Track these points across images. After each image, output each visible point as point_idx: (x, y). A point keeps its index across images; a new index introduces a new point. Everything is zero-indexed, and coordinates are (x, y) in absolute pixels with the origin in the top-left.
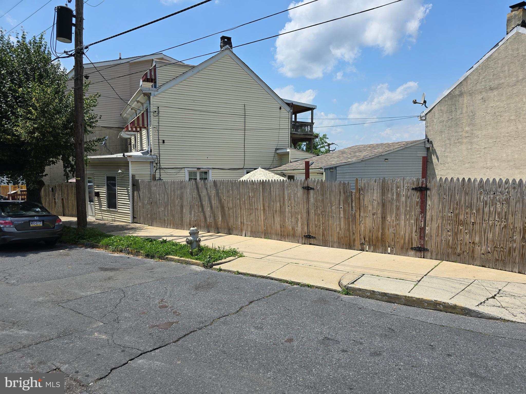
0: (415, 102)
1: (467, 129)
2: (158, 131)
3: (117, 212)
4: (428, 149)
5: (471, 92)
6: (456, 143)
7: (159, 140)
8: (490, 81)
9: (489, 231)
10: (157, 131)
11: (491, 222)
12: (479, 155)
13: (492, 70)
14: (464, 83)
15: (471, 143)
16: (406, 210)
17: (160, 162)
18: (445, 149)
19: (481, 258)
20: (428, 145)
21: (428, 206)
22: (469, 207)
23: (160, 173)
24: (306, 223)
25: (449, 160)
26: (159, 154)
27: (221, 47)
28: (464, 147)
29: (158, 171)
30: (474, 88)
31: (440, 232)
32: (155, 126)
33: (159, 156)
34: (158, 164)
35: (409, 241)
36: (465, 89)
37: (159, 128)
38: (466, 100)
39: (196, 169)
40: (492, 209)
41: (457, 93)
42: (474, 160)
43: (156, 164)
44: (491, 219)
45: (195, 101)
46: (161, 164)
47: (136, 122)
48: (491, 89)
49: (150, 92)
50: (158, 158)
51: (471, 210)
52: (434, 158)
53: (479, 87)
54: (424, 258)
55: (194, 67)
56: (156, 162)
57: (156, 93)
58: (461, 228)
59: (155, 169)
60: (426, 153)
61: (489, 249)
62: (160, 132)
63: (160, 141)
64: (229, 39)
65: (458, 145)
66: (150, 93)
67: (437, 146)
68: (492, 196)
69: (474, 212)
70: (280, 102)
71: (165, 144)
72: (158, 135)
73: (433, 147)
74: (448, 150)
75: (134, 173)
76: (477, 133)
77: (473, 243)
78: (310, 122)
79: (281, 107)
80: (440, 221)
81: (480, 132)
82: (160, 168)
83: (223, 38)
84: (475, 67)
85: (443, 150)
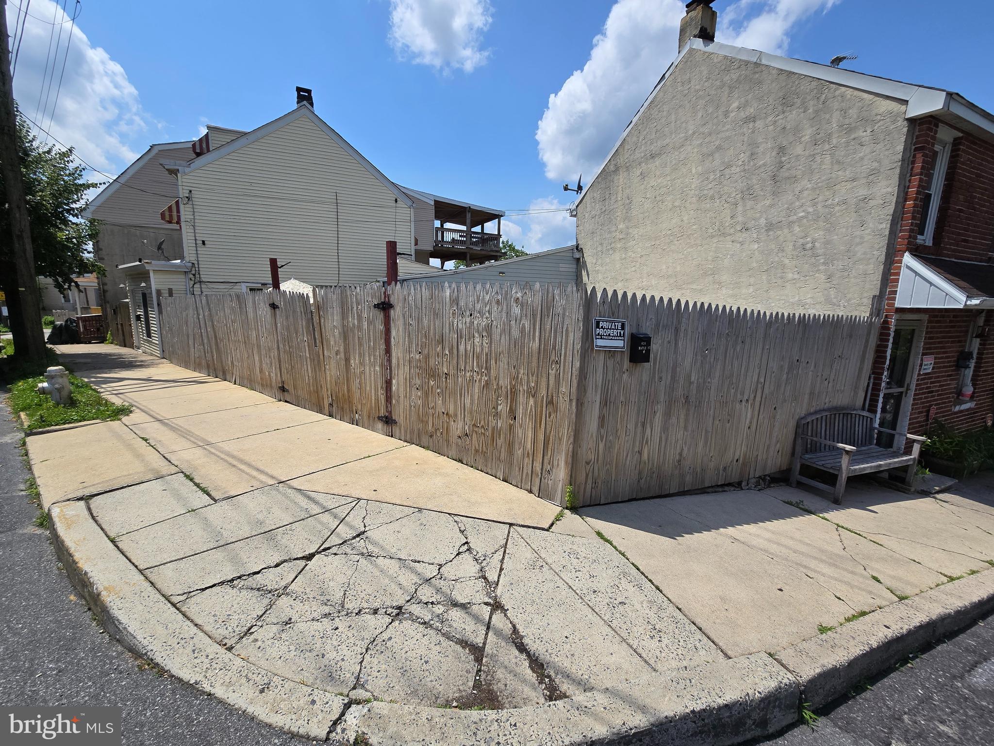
0: (566, 188)
1: (621, 226)
2: (194, 226)
3: (151, 342)
4: (578, 259)
5: (628, 164)
6: (608, 250)
7: (196, 240)
8: (652, 144)
9: (466, 393)
10: (192, 227)
11: (468, 374)
12: (633, 269)
13: (655, 124)
14: (621, 150)
15: (626, 249)
16: (369, 347)
17: (199, 274)
18: (597, 260)
19: (457, 444)
20: (577, 255)
21: (392, 339)
22: (440, 343)
23: (201, 288)
24: (278, 366)
25: (600, 276)
26: (198, 261)
27: (298, 103)
28: (617, 256)
29: (197, 286)
30: (632, 157)
31: (408, 389)
32: (189, 220)
33: (198, 264)
34: (197, 276)
35: (375, 403)
36: (622, 160)
37: (194, 222)
38: (621, 179)
39: (260, 285)
40: (469, 348)
41: (612, 168)
42: (628, 277)
43: (194, 275)
44: (467, 368)
45: (253, 185)
46: (202, 276)
47: (167, 214)
48: (653, 157)
49: (177, 167)
50: (196, 266)
51: (443, 349)
52: (584, 273)
53: (638, 155)
54: (392, 436)
55: (246, 134)
56: (193, 272)
57: (187, 170)
58: (432, 383)
59: (192, 283)
60: (575, 266)
61: (467, 428)
62: (196, 228)
63: (198, 242)
64: (309, 92)
65: (611, 252)
66: (178, 170)
67: (589, 259)
68: (468, 320)
69: (447, 352)
70: (396, 192)
71: (207, 246)
72: (195, 233)
73: (583, 257)
74: (600, 261)
75: (160, 287)
76: (634, 233)
77: (447, 414)
78: (496, 233)
79: (396, 199)
80: (407, 368)
81: (636, 230)
82: (200, 282)
83: (299, 90)
84: (635, 120)
85: (594, 261)
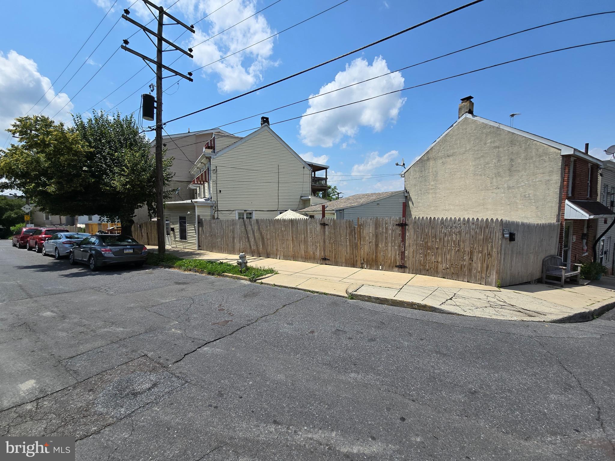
0: (397, 165)
1: (432, 183)
2: (216, 183)
3: (187, 242)
4: (406, 197)
5: (435, 158)
6: (425, 193)
7: (217, 190)
8: (447, 151)
9: (448, 254)
10: (215, 184)
11: (449, 247)
12: (440, 202)
13: (449, 143)
14: (430, 152)
15: (435, 193)
16: (392, 240)
17: (217, 206)
18: (418, 197)
19: (442, 272)
20: (406, 195)
21: (406, 236)
22: (434, 237)
23: (218, 214)
24: (323, 249)
25: (420, 205)
26: (217, 200)
27: (262, 124)
28: (430, 196)
29: (216, 213)
30: (437, 155)
31: (415, 254)
32: (214, 181)
33: (217, 202)
34: (216, 208)
35: (394, 260)
36: (431, 156)
38: (431, 163)
39: (244, 211)
40: (449, 239)
41: (425, 158)
42: (437, 205)
44: (449, 245)
45: (243, 163)
46: (218, 208)
47: (200, 178)
48: (448, 156)
50: (216, 203)
51: (436, 239)
52: (410, 203)
53: (440, 154)
54: (404, 273)
55: (242, 138)
56: (215, 206)
57: (215, 157)
58: (429, 251)
59: (214, 211)
60: (405, 200)
61: (448, 266)
62: (218, 184)
63: (218, 191)
64: (267, 119)
65: (426, 194)
66: (211, 157)
67: (412, 195)
68: (449, 230)
69: (438, 240)
70: (304, 163)
71: (221, 193)
72: (217, 187)
73: (409, 195)
74: (420, 198)
75: (199, 214)
76: (439, 186)
77: (437, 262)
78: (325, 177)
79: (304, 167)
80: (415, 247)
81: (441, 186)
82: (218, 211)
83: (263, 118)
84: (437, 140)
85: (416, 198)
